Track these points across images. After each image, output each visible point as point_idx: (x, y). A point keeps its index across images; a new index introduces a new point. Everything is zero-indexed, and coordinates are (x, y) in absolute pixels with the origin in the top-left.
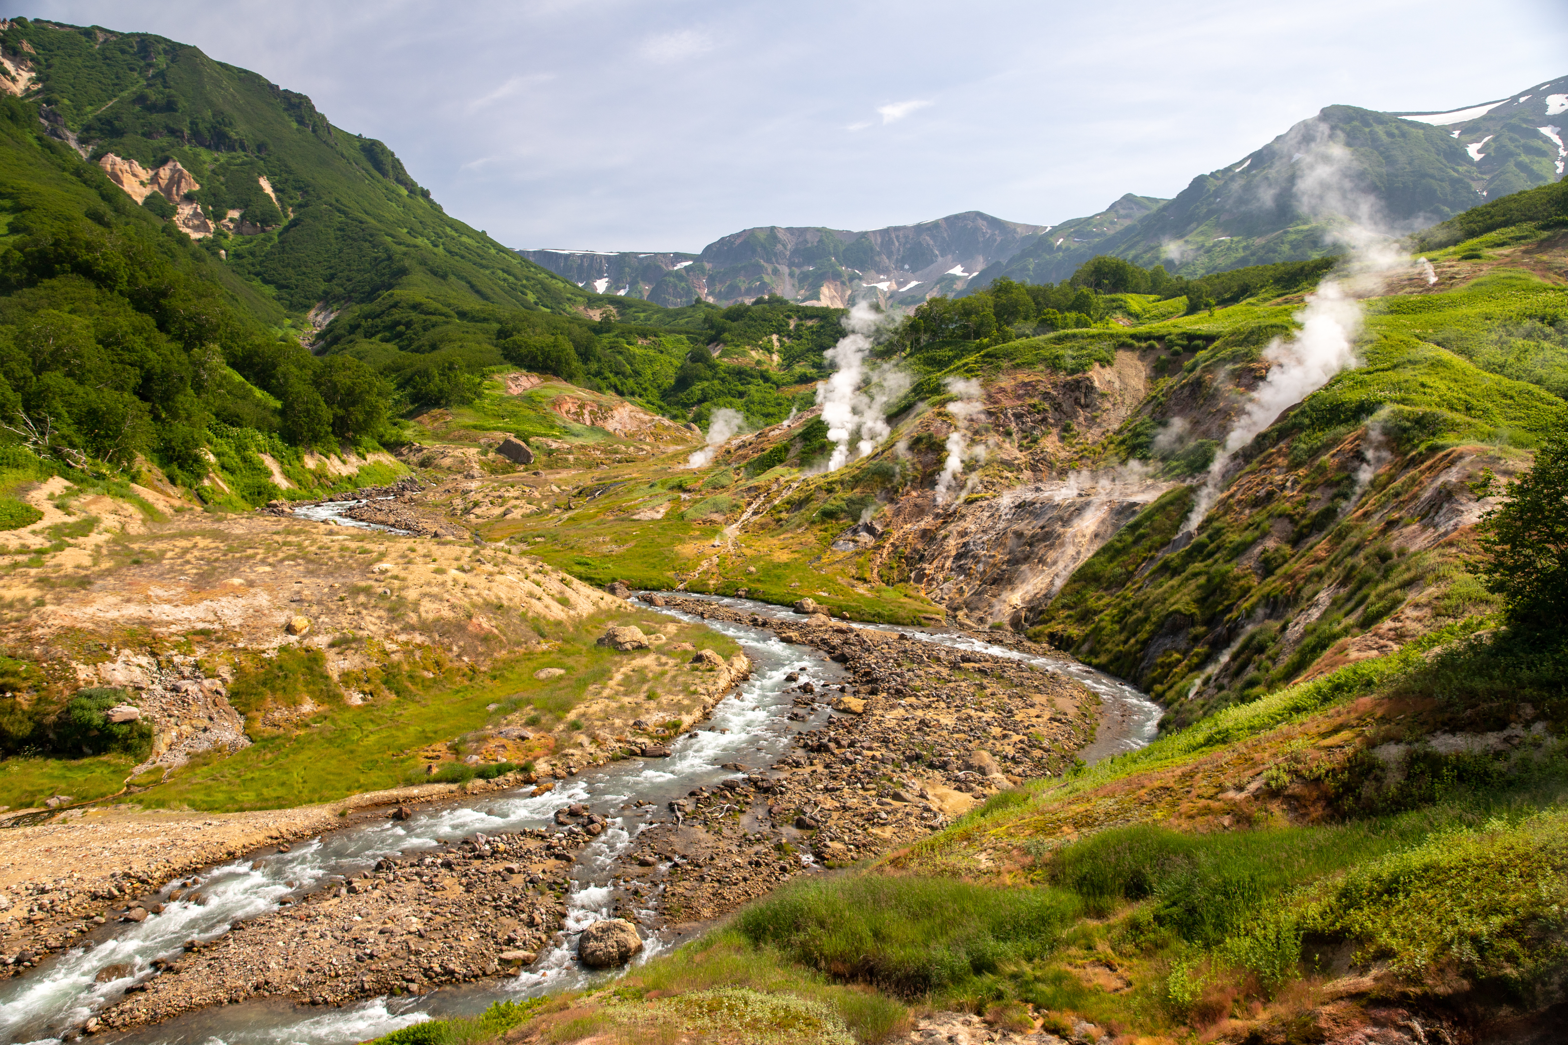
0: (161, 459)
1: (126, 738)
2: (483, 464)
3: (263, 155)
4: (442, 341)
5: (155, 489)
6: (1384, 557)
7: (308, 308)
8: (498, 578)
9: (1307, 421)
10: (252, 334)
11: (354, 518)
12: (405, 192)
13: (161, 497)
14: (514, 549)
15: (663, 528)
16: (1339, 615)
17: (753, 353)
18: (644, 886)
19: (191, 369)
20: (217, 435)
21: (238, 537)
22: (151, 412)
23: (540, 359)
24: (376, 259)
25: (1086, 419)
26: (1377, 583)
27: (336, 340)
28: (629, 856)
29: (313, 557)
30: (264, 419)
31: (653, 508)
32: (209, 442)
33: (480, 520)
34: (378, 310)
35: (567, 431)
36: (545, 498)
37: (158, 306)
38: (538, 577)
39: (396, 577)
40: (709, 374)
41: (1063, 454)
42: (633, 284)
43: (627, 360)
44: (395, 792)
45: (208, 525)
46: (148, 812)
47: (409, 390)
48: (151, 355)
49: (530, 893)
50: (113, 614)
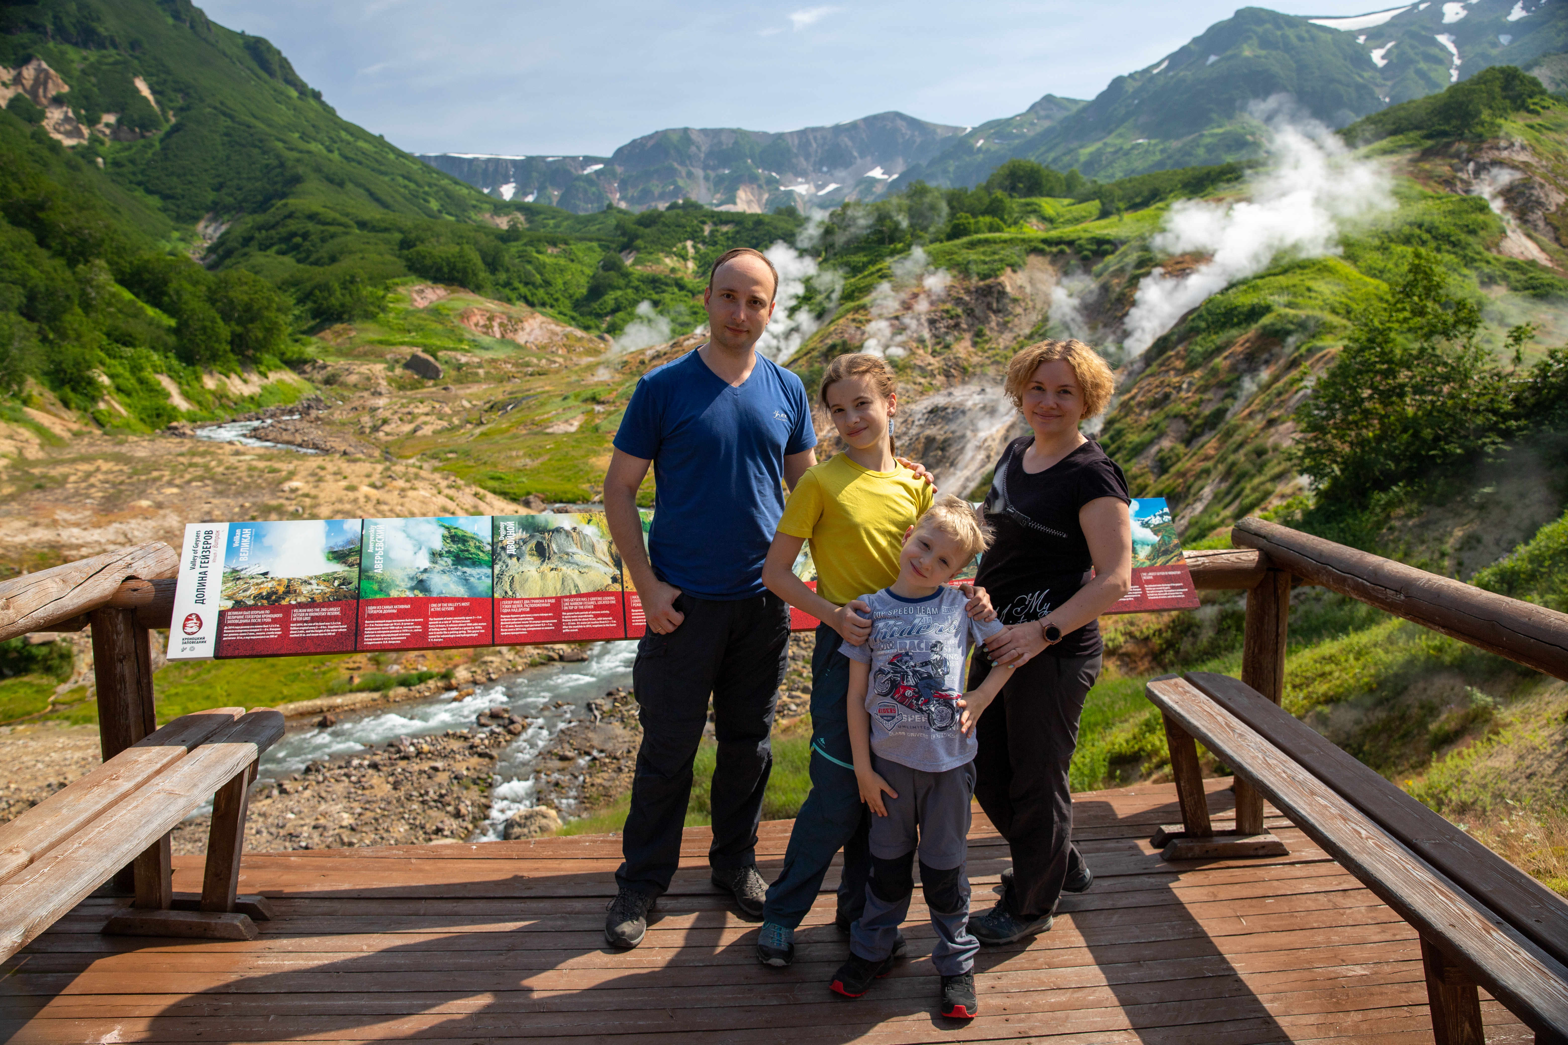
0: (52, 382)
1: (45, 659)
2: (390, 380)
3: (137, 54)
4: (342, 252)
5: (48, 412)
6: (1260, 453)
7: (196, 219)
8: (411, 493)
9: (1203, 325)
10: (139, 248)
11: (260, 439)
12: (294, 94)
13: (57, 421)
14: (426, 466)
15: (577, 441)
16: (1217, 508)
17: (668, 261)
18: (565, 779)
19: (77, 286)
20: (109, 355)
21: (141, 460)
22: (39, 332)
23: (446, 270)
24: (267, 166)
25: (998, 324)
26: (1252, 477)
27: (229, 253)
28: (550, 752)
29: (220, 477)
30: (159, 338)
31: (566, 421)
32: (102, 363)
33: (389, 438)
34: (272, 221)
35: (476, 345)
36: (456, 413)
37: (36, 219)
38: (451, 492)
39: (307, 495)
40: (622, 282)
41: (975, 360)
42: (541, 189)
43: (536, 269)
44: (318, 702)
45: (109, 448)
46: (76, 727)
47: (309, 305)
48: (33, 272)
49: (455, 788)
50: (21, 539)
